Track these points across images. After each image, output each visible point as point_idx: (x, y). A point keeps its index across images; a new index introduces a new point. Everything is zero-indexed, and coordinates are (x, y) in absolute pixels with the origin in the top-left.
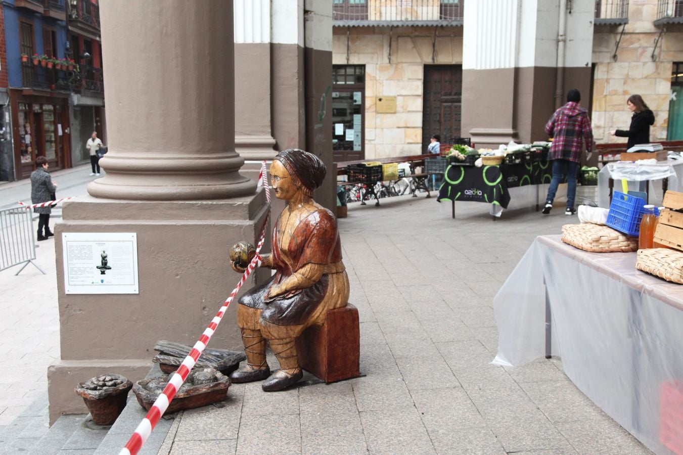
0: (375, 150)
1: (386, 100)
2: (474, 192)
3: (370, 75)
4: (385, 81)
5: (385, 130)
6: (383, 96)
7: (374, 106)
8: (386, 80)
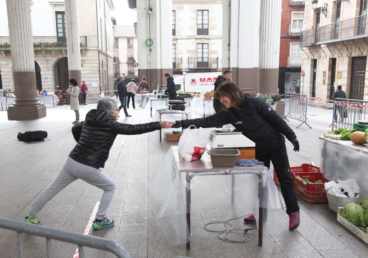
1: (340, 73)
3: (337, 62)
6: (339, 71)
7: (337, 75)
8: (340, 64)
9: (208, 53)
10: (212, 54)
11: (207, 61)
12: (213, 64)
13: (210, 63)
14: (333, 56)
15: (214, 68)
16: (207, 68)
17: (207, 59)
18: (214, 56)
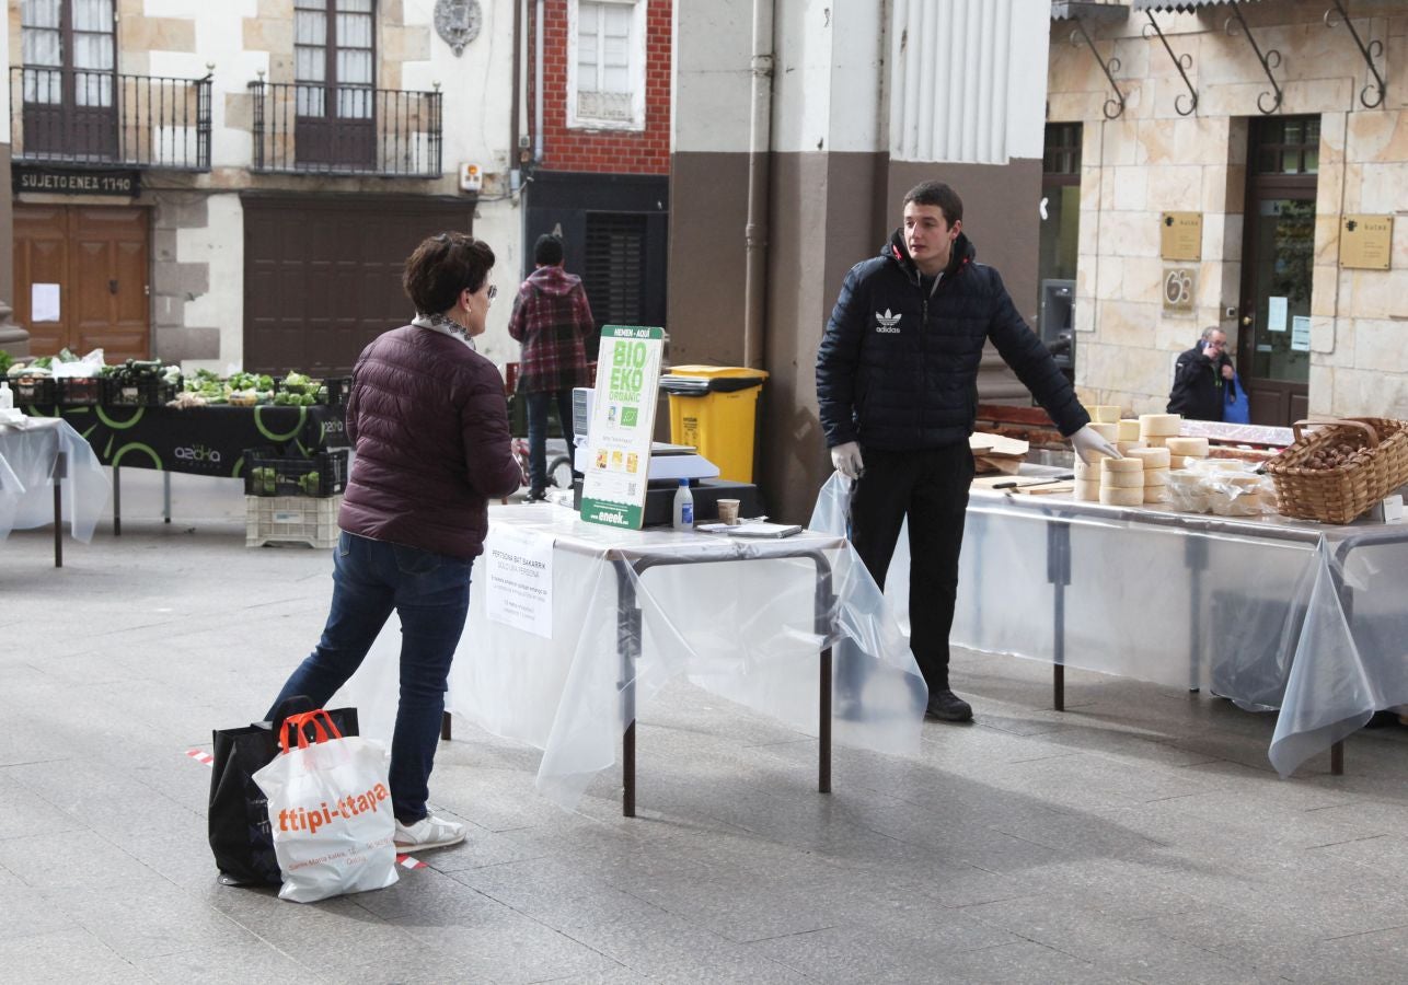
0: (1333, 387)
1: (1366, 227)
2: (198, 455)
3: (1329, 148)
4: (1367, 166)
5: (1361, 325)
6: (1361, 215)
7: (1336, 244)
8: (1372, 163)
9: (114, 35)
10: (154, 44)
11: (106, 102)
12: (157, 129)
13: (131, 121)
14: (1279, 99)
15: (167, 159)
16: (106, 159)
17: (106, 79)
18: (168, 67)
